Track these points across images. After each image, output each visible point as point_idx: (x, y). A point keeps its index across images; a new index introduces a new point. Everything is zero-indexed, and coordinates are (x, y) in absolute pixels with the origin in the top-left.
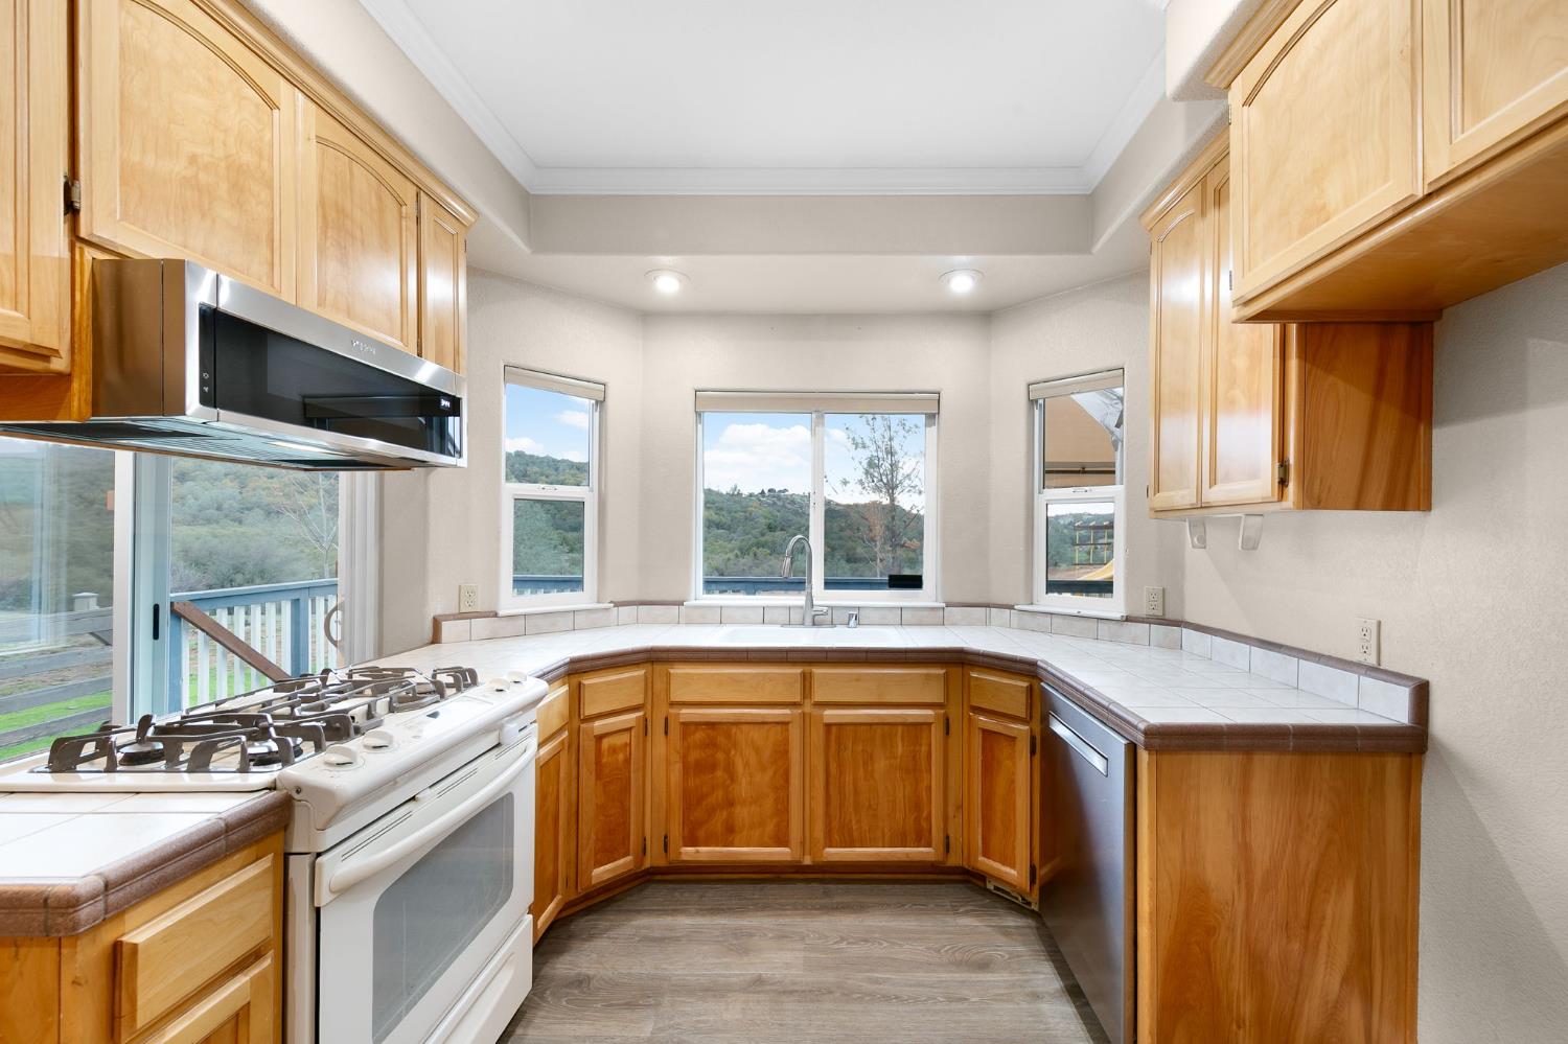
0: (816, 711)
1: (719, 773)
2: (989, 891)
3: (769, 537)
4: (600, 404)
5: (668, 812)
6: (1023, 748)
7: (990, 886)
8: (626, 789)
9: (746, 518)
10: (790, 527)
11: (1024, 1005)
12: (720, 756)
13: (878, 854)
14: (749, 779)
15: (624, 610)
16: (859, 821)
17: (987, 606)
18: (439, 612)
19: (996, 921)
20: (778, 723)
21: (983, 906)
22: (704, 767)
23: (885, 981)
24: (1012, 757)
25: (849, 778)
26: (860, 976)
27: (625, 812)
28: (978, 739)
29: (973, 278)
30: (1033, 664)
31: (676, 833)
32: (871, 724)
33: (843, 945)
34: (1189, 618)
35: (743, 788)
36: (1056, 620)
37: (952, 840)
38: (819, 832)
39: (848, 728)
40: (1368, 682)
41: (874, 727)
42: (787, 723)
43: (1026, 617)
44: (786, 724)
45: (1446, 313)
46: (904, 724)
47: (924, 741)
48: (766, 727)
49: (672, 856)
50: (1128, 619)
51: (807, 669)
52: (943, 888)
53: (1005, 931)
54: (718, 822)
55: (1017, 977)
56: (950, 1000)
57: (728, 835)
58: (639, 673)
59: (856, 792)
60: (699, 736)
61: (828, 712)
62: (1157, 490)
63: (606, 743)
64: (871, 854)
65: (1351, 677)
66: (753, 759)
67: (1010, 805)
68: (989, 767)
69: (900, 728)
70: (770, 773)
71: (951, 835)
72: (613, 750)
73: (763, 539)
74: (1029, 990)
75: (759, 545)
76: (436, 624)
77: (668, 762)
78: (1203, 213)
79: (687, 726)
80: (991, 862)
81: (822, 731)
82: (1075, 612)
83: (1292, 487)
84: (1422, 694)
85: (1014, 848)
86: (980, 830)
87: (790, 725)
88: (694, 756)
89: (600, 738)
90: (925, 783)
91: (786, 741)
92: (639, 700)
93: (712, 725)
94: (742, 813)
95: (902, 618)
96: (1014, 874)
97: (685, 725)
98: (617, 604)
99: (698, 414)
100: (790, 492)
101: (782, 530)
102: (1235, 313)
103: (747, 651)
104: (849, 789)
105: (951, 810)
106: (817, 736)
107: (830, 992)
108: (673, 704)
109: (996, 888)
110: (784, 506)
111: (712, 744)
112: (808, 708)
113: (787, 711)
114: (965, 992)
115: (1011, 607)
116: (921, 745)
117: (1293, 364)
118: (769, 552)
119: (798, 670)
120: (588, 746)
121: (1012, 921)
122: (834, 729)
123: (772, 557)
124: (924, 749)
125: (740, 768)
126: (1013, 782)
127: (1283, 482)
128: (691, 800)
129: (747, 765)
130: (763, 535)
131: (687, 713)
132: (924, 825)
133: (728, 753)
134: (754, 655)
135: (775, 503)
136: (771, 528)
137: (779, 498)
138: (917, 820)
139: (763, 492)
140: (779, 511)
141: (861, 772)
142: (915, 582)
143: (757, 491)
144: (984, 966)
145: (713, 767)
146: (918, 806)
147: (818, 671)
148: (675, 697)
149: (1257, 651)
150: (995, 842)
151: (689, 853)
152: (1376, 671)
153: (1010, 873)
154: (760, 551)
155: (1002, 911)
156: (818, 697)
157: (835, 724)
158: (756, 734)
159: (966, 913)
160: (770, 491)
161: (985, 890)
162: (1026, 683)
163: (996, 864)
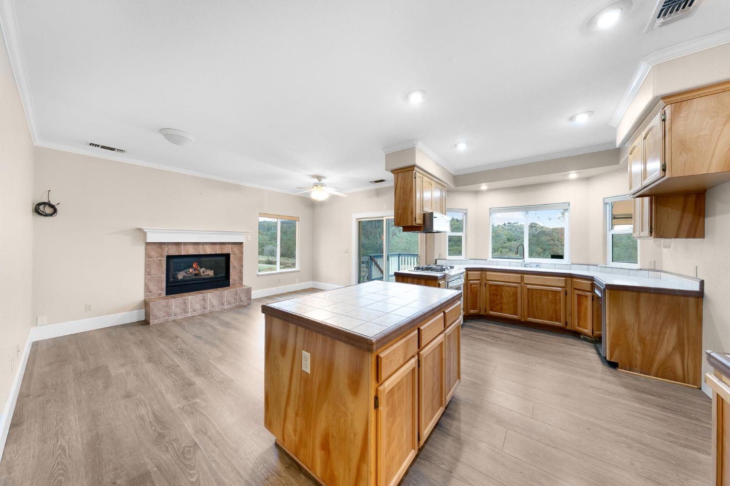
0: (525, 285)
1: (499, 297)
3: (508, 244)
4: (466, 214)
5: (486, 303)
6: (590, 299)
8: (476, 296)
9: (496, 236)
10: (519, 239)
12: (499, 293)
14: (506, 299)
15: (471, 261)
16: (538, 313)
17: (589, 265)
18: (436, 258)
20: (514, 287)
22: (495, 295)
24: (587, 302)
25: (535, 302)
27: (477, 301)
28: (576, 297)
29: (577, 174)
30: (593, 277)
31: (488, 308)
32: (541, 290)
35: (505, 300)
36: (613, 269)
38: (526, 313)
39: (534, 290)
43: (600, 267)
44: (516, 287)
45: (707, 191)
46: (552, 291)
47: (558, 296)
48: (511, 288)
49: (487, 313)
50: (640, 270)
51: (522, 275)
52: (566, 335)
54: (498, 307)
57: (501, 310)
58: (479, 272)
59: (537, 306)
60: (493, 288)
61: (528, 286)
63: (472, 286)
66: (507, 294)
67: (586, 314)
68: (579, 304)
69: (550, 292)
70: (512, 299)
71: (568, 321)
72: (474, 287)
73: (505, 245)
75: (503, 248)
76: (436, 260)
77: (486, 292)
79: (491, 285)
80: (580, 328)
81: (527, 290)
82: (620, 267)
83: (654, 233)
84: (702, 283)
85: (587, 325)
86: (577, 320)
87: (518, 288)
88: (492, 292)
89: (471, 284)
91: (517, 291)
92: (479, 278)
93: (497, 286)
94: (504, 306)
95: (555, 266)
96: (588, 331)
97: (490, 285)
98: (470, 259)
99: (490, 214)
100: (519, 224)
101: (515, 241)
104: (535, 305)
105: (568, 315)
106: (525, 291)
108: (487, 280)
109: (583, 337)
110: (516, 230)
111: (497, 290)
112: (522, 284)
113: (517, 284)
115: (597, 266)
117: (654, 205)
118: (508, 250)
119: (520, 275)
120: (469, 285)
123: (510, 253)
124: (558, 298)
125: (504, 296)
126: (587, 308)
127: (651, 232)
128: (491, 301)
129: (506, 295)
130: (505, 243)
131: (490, 282)
132: (558, 317)
133: (501, 292)
135: (511, 229)
136: (509, 240)
137: (513, 226)
138: (556, 315)
139: (505, 224)
140: (513, 232)
141: (538, 301)
142: (561, 257)
143: (502, 224)
144: (572, 345)
145: (497, 295)
146: (556, 312)
147: (525, 276)
148: (487, 279)
150: (582, 323)
151: (491, 313)
152: (693, 278)
153: (586, 331)
154: (504, 250)
156: (525, 282)
157: (531, 289)
158: (508, 289)
159: (571, 339)
160: (508, 223)
161: (580, 338)
162: (590, 282)
163: (582, 329)
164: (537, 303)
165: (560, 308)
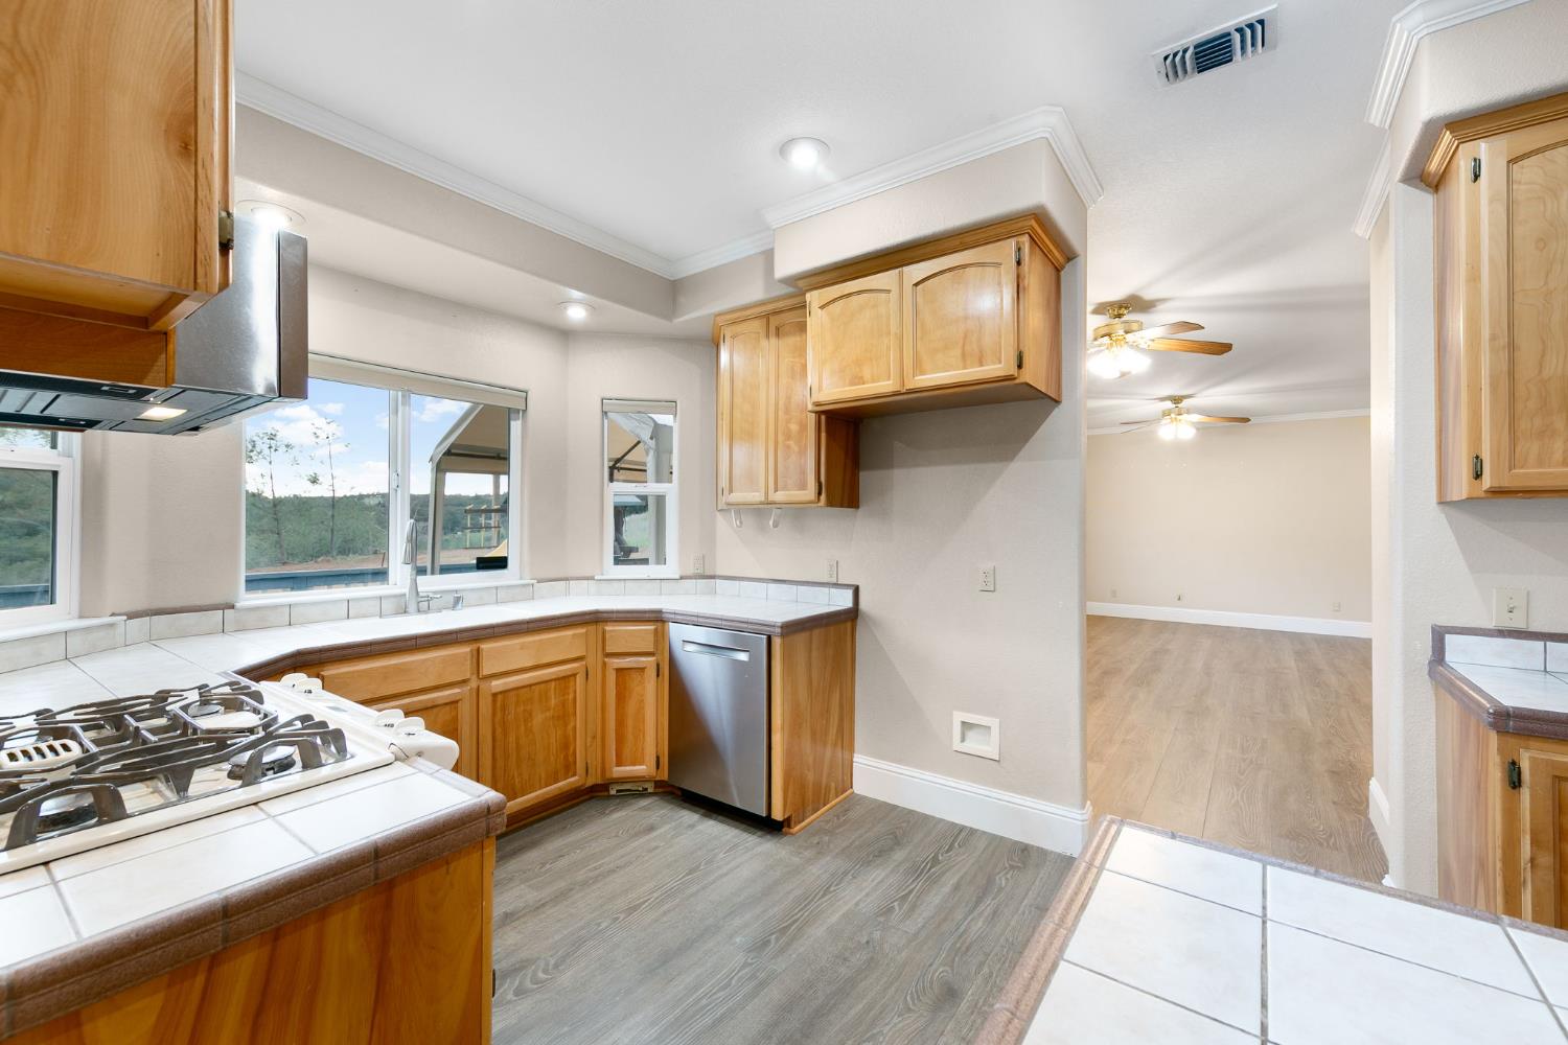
0: (483, 685)
2: (613, 796)
6: (651, 673)
7: (613, 792)
11: (690, 832)
13: (537, 796)
15: (133, 624)
16: (520, 775)
17: (567, 579)
19: (635, 807)
20: (446, 704)
21: (618, 804)
23: (601, 866)
24: (641, 684)
25: (512, 738)
26: (581, 872)
28: (612, 677)
29: (587, 310)
30: (660, 612)
32: (530, 686)
33: (548, 866)
34: (718, 573)
36: (628, 584)
37: (589, 766)
39: (512, 693)
40: (834, 591)
41: (533, 687)
42: (457, 702)
43: (604, 584)
45: (865, 421)
46: (556, 680)
47: (571, 690)
48: (435, 710)
50: (682, 578)
51: (476, 646)
52: (582, 807)
53: (644, 808)
55: (673, 824)
56: (650, 851)
61: (494, 684)
62: (731, 491)
64: (533, 799)
65: (826, 590)
67: (640, 720)
68: (622, 698)
69: (553, 684)
71: (592, 763)
74: (686, 825)
78: (768, 336)
80: (620, 769)
81: (489, 701)
82: (645, 577)
83: (823, 497)
84: (856, 593)
85: (643, 749)
86: (614, 747)
87: (459, 704)
90: (572, 724)
91: (456, 717)
95: (497, 596)
96: (645, 767)
102: (810, 407)
103: (415, 638)
104: (512, 746)
105: (589, 741)
106: (486, 705)
107: (571, 890)
109: (618, 791)
112: (476, 683)
113: (457, 690)
114: (654, 844)
115: (592, 578)
116: (568, 694)
117: (823, 435)
119: (467, 649)
121: (644, 802)
122: (500, 697)
124: (571, 696)
126: (642, 701)
127: (820, 494)
132: (571, 759)
134: (423, 641)
138: (566, 757)
141: (522, 730)
142: (500, 563)
144: (651, 829)
146: (566, 745)
147: (484, 647)
149: (772, 586)
150: (628, 754)
152: (836, 585)
153: (637, 769)
155: (633, 801)
156: (486, 671)
157: (501, 692)
159: (611, 812)
161: (610, 797)
162: (652, 627)
163: (628, 768)
164: (517, 738)
165: (575, 728)
